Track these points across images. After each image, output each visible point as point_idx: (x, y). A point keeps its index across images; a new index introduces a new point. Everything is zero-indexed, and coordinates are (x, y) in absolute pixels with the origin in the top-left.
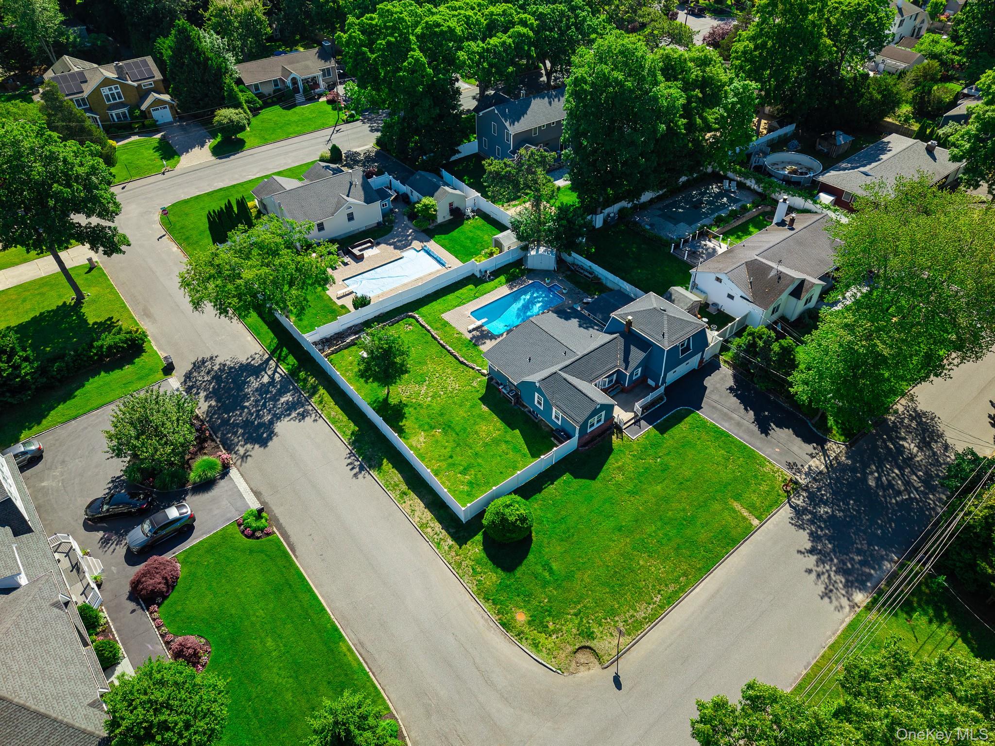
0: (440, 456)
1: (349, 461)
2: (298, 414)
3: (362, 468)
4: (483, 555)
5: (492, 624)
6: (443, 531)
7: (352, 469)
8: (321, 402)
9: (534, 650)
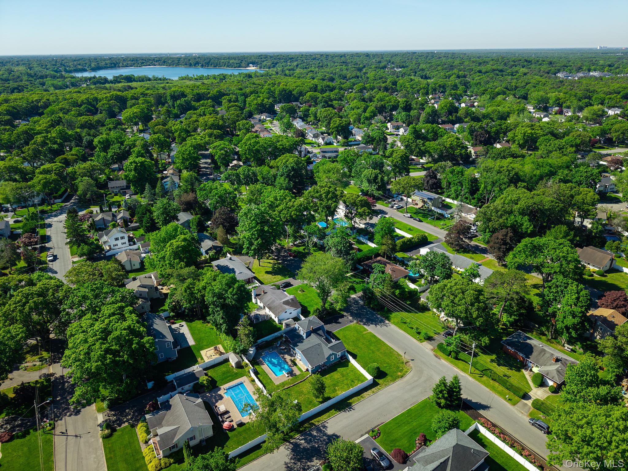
1: (347, 412)
2: (323, 428)
3: (351, 408)
4: (382, 379)
5: (401, 380)
6: (375, 388)
7: (351, 411)
8: (319, 421)
9: (407, 372)
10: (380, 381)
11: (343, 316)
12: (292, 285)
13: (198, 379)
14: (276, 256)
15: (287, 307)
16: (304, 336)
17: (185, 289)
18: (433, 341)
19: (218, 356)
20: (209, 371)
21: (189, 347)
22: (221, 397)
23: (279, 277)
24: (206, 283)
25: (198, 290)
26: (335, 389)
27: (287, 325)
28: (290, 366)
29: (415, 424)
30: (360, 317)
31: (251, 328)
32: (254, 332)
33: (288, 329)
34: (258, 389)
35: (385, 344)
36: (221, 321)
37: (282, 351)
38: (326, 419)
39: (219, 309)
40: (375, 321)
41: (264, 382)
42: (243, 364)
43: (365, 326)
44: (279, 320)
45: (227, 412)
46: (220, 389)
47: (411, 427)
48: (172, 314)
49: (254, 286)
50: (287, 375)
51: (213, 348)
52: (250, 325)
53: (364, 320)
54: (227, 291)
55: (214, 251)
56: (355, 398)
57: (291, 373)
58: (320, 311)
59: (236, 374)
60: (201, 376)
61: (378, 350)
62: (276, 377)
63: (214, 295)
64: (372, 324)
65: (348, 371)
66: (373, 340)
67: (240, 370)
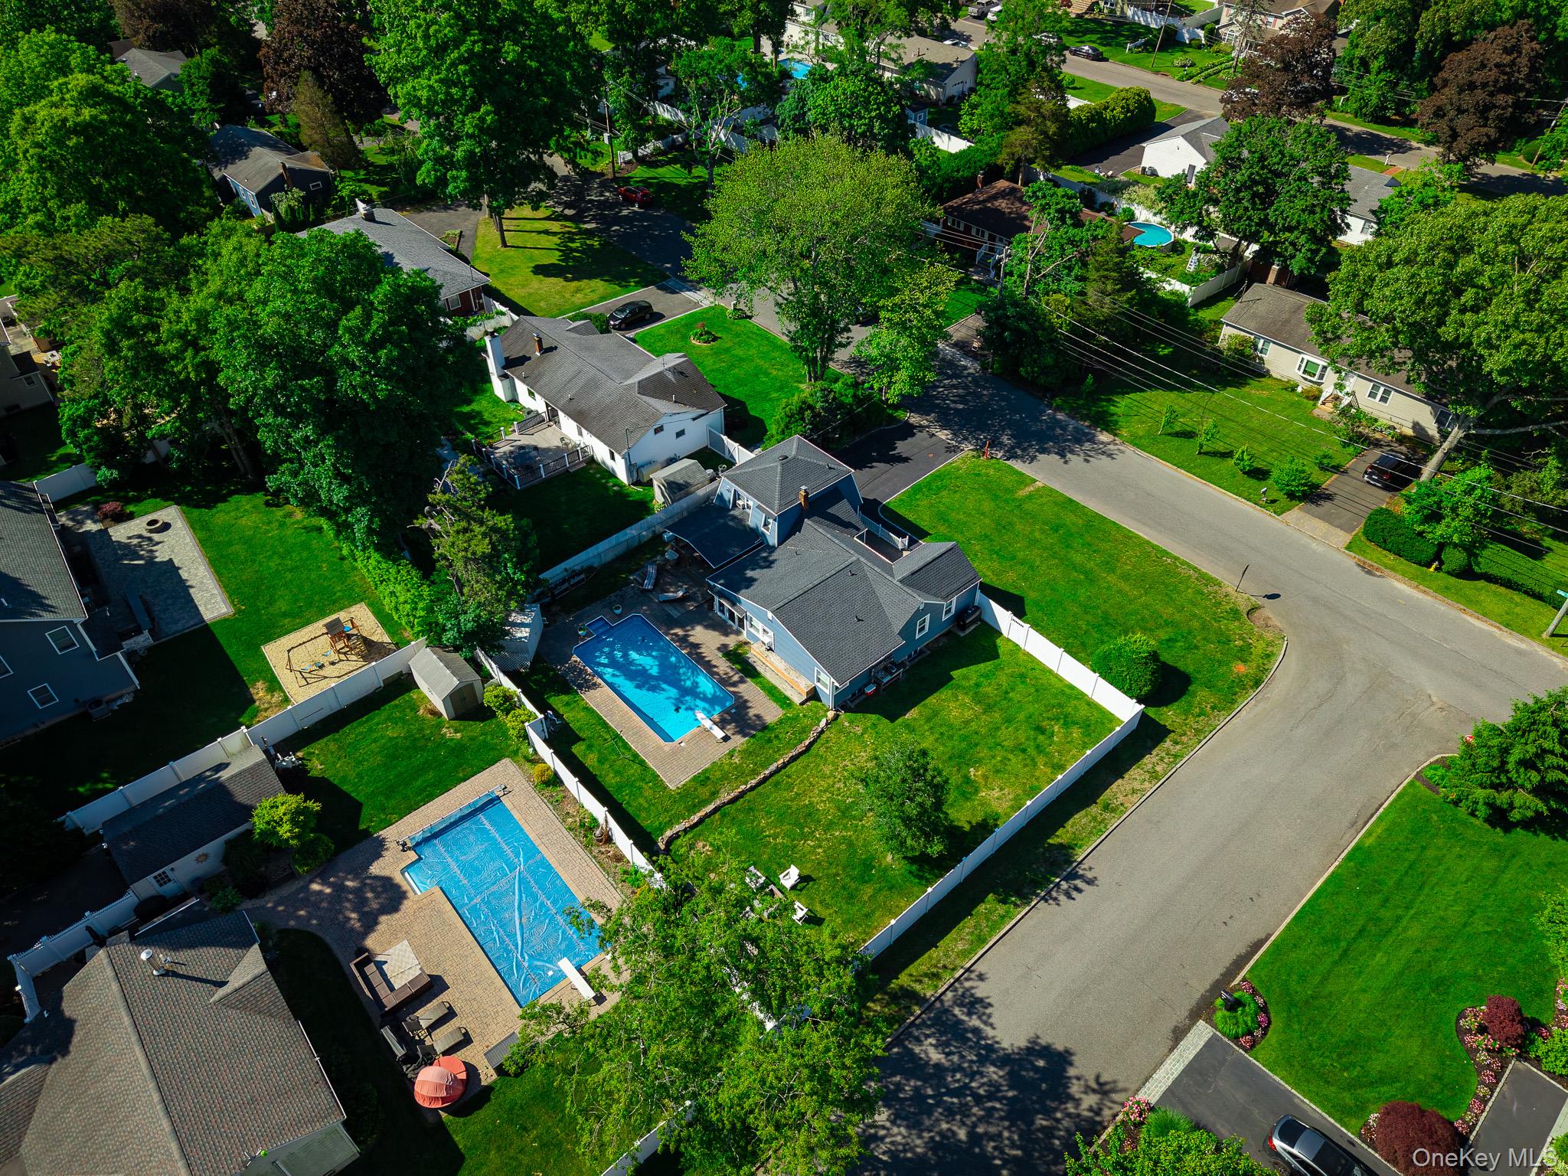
0: (1026, 766)
1: (1062, 898)
2: (970, 1014)
3: (1073, 876)
4: (1175, 706)
5: (1260, 696)
6: (1154, 752)
7: (1079, 890)
8: (935, 976)
9: (1273, 658)
10: (1167, 716)
11: (908, 431)
12: (660, 317)
13: (246, 812)
14: (567, 205)
15: (661, 406)
16: (772, 535)
17: (107, 334)
18: (1327, 505)
19: (353, 664)
20: (315, 748)
21: (205, 632)
22: (393, 896)
23: (598, 285)
24: (220, 296)
25: (182, 335)
26: (967, 779)
27: (675, 488)
28: (724, 682)
29: (1414, 931)
30: (982, 427)
31: (504, 521)
32: (524, 536)
33: (684, 503)
34: (587, 828)
35: (1129, 536)
36: (339, 495)
37: (675, 614)
38: (965, 954)
39: (308, 430)
40: (1055, 439)
41: (610, 781)
42: (489, 698)
43: (1017, 465)
44: (631, 468)
45: (433, 986)
46: (378, 849)
47: (1405, 953)
48: (105, 473)
49: (490, 325)
50: (719, 733)
51: (319, 627)
52: (495, 502)
53: (1005, 439)
54: (332, 326)
55: (297, 193)
56: (1080, 821)
57: (737, 717)
58: (816, 415)
59: (458, 750)
60: (260, 797)
61: (1109, 565)
62: (667, 746)
63: (264, 351)
64: (1043, 451)
65: (1003, 679)
66: (1070, 519)
67: (477, 727)
